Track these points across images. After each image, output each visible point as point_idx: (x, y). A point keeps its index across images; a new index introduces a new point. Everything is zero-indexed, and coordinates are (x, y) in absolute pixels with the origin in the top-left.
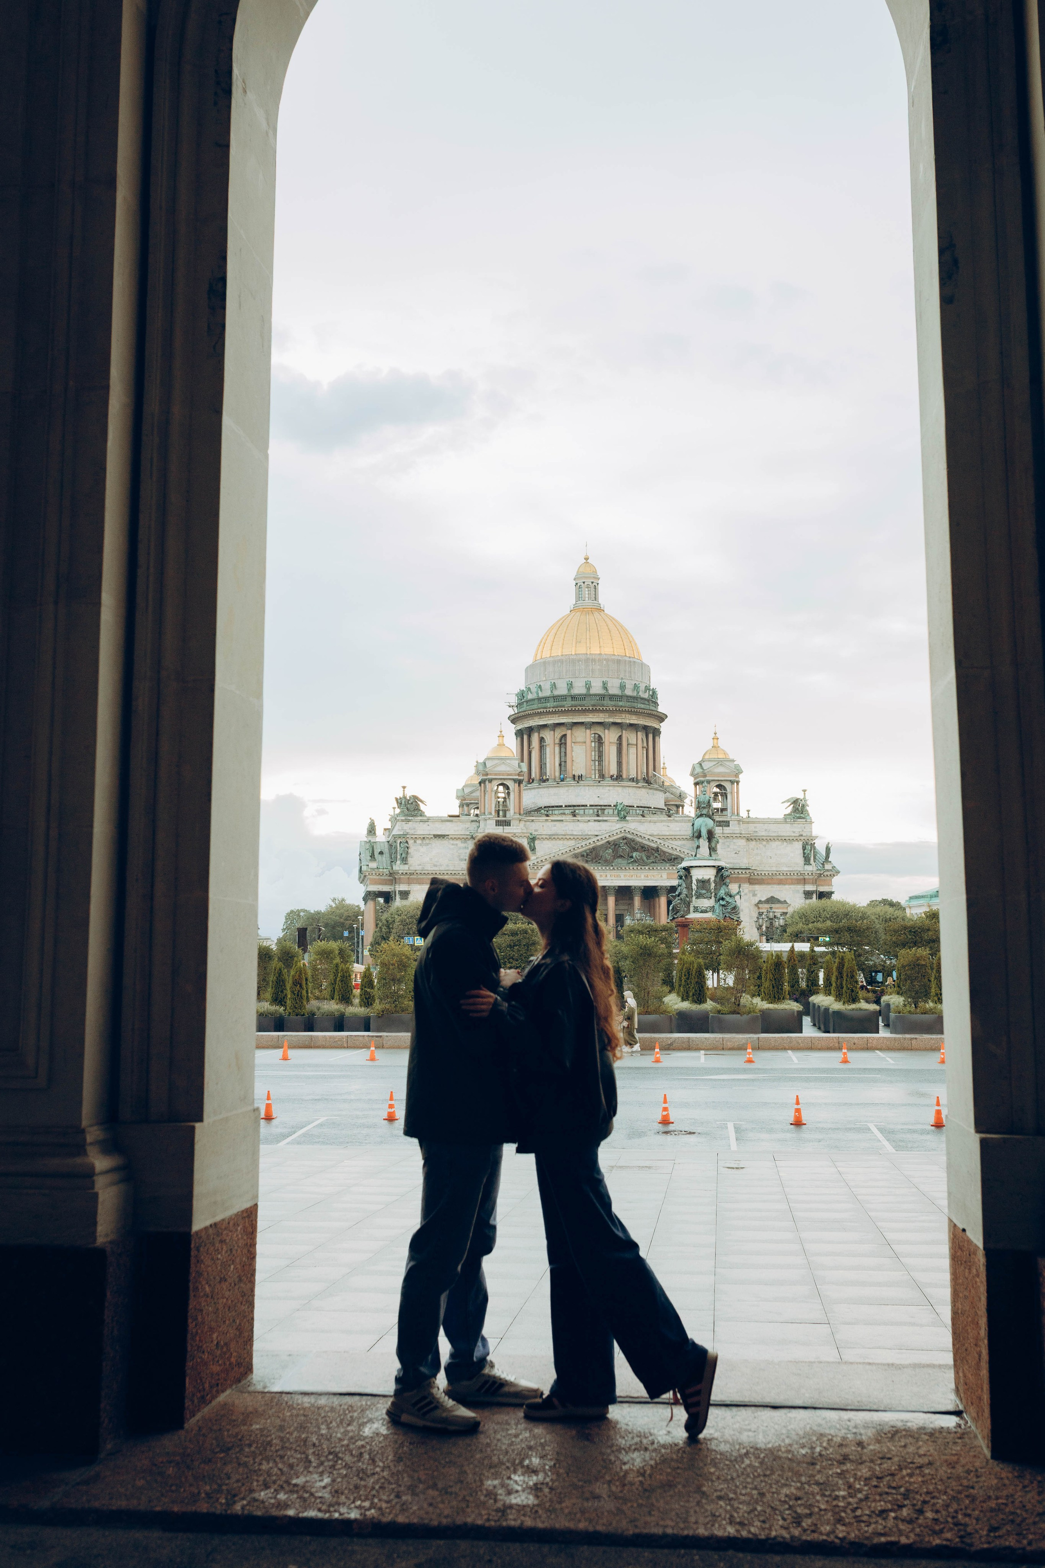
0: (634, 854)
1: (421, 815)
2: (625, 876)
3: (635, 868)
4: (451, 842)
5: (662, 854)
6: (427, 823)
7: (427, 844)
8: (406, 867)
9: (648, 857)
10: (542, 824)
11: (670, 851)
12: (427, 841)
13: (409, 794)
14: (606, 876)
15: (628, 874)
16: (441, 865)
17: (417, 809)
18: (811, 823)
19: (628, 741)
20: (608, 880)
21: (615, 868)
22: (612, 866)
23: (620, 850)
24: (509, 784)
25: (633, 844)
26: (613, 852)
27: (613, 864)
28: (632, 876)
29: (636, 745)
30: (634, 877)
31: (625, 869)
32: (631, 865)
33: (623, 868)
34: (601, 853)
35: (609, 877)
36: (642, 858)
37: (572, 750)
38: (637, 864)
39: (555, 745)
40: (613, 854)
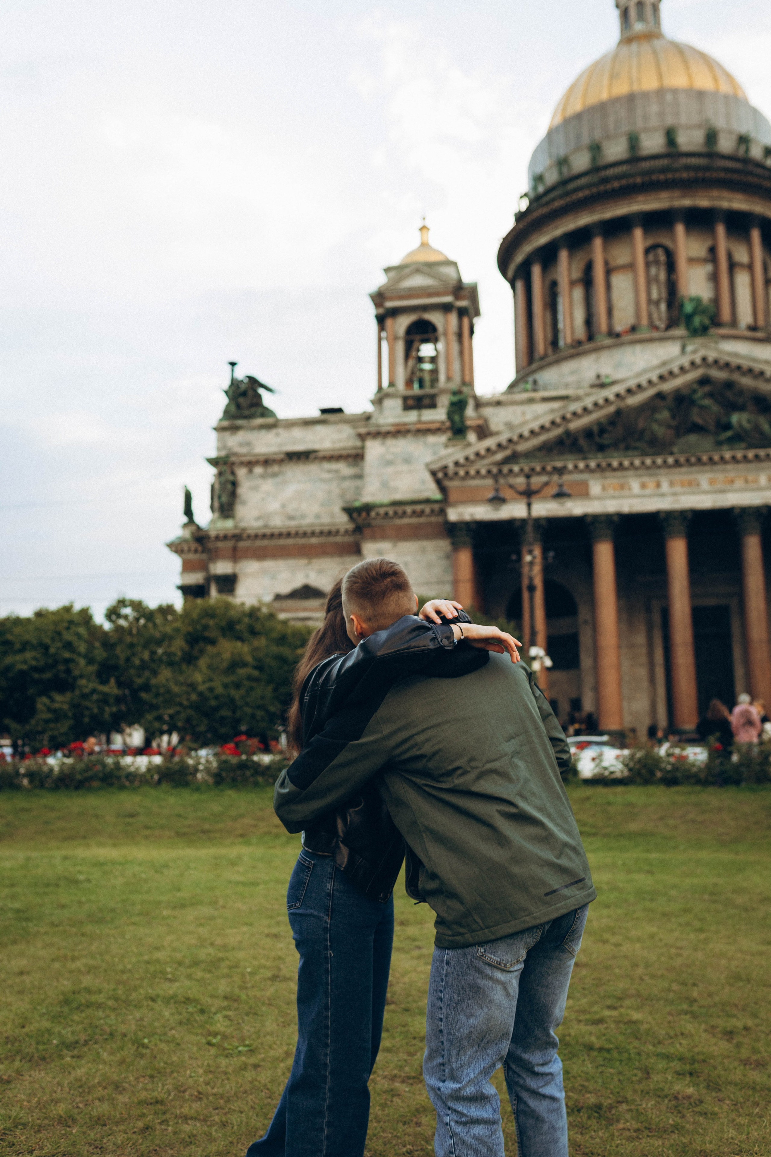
0: (735, 418)
1: (263, 415)
2: (712, 482)
3: (739, 455)
4: (327, 466)
6: (274, 431)
7: (275, 475)
8: (229, 524)
10: (519, 409)
12: (275, 468)
13: (240, 374)
14: (658, 485)
15: (721, 476)
16: (303, 516)
17: (257, 401)
19: (730, 256)
20: (663, 495)
21: (682, 460)
22: (672, 453)
23: (695, 411)
24: (436, 318)
25: (729, 395)
26: (673, 417)
27: (675, 449)
28: (732, 482)
29: (750, 267)
30: (739, 483)
31: (711, 461)
32: (725, 447)
33: (705, 458)
34: (641, 424)
35: (665, 487)
36: (757, 428)
37: (608, 287)
38: (743, 445)
39: (573, 284)
40: (674, 423)
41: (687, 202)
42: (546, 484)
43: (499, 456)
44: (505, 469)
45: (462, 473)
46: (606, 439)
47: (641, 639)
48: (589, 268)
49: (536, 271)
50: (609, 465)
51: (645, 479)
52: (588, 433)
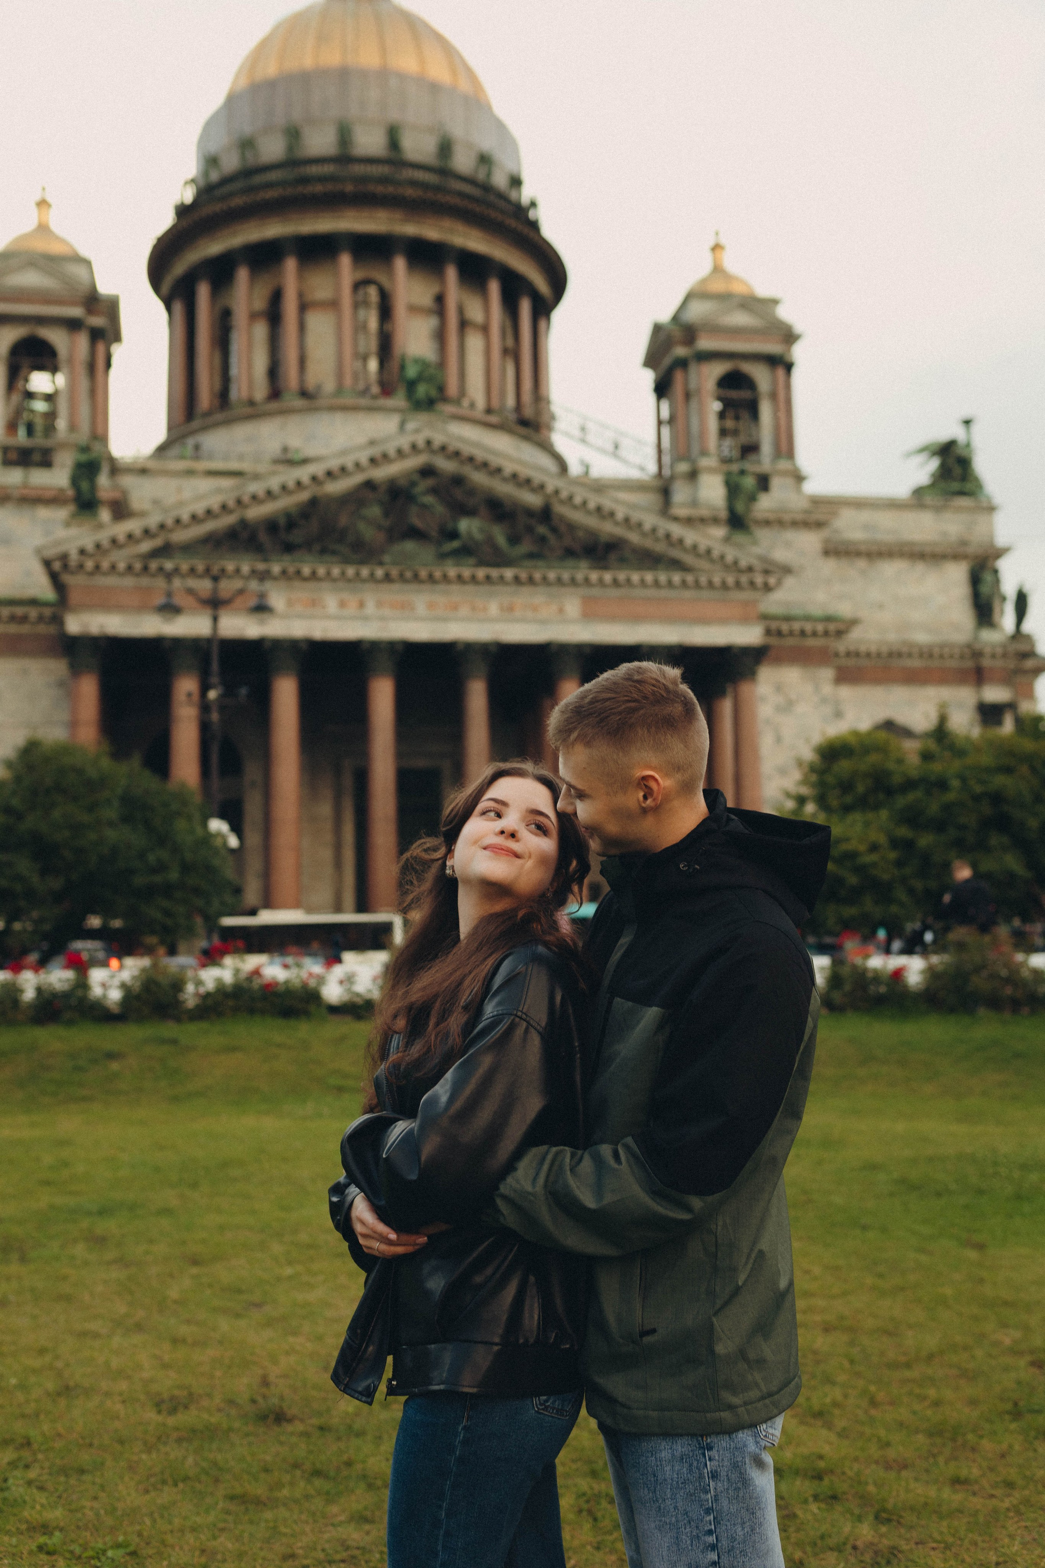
0: (465, 525)
2: (431, 606)
3: (467, 573)
5: (563, 528)
9: (514, 540)
10: (173, 483)
11: (592, 522)
14: (362, 605)
15: (441, 600)
18: (991, 509)
19: (461, 311)
20: (366, 618)
21: (394, 572)
22: (381, 564)
23: (414, 510)
24: (57, 337)
25: (458, 494)
26: (386, 514)
27: (387, 558)
28: (455, 608)
29: (485, 329)
30: (464, 611)
31: (431, 579)
32: (450, 562)
33: (423, 574)
34: (343, 520)
35: (370, 608)
36: (490, 541)
37: (302, 327)
38: (472, 561)
39: (253, 316)
40: (387, 523)
41: (410, 229)
42: (241, 592)
43: (146, 546)
44: (154, 565)
45: (89, 564)
46: (296, 536)
47: (325, 809)
48: (276, 298)
49: (203, 291)
50: (298, 573)
51: (345, 596)
52: (272, 525)
